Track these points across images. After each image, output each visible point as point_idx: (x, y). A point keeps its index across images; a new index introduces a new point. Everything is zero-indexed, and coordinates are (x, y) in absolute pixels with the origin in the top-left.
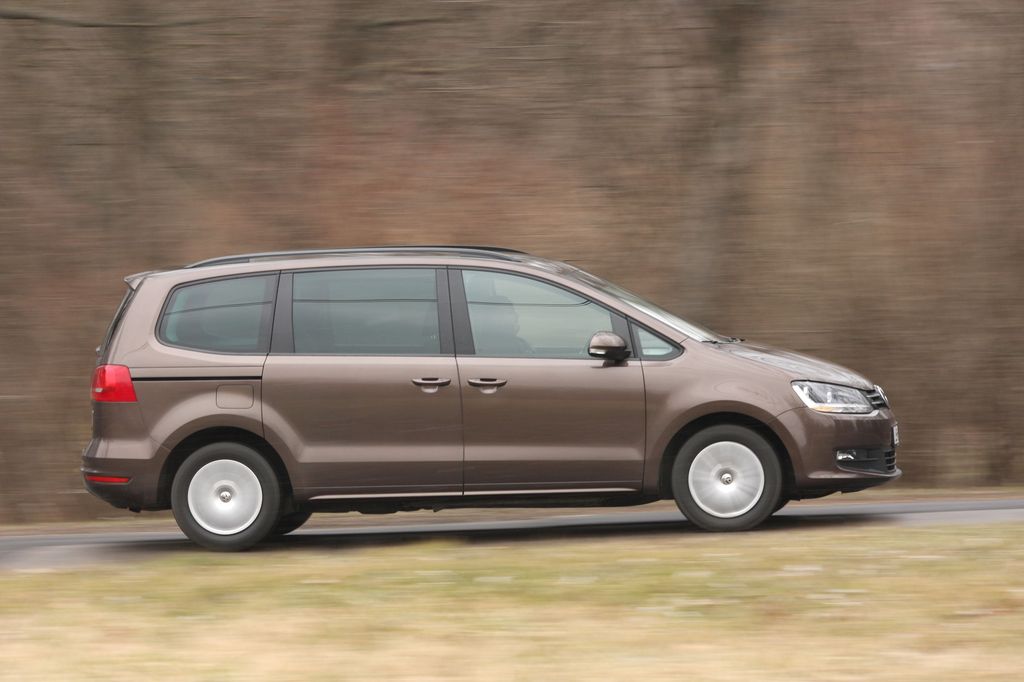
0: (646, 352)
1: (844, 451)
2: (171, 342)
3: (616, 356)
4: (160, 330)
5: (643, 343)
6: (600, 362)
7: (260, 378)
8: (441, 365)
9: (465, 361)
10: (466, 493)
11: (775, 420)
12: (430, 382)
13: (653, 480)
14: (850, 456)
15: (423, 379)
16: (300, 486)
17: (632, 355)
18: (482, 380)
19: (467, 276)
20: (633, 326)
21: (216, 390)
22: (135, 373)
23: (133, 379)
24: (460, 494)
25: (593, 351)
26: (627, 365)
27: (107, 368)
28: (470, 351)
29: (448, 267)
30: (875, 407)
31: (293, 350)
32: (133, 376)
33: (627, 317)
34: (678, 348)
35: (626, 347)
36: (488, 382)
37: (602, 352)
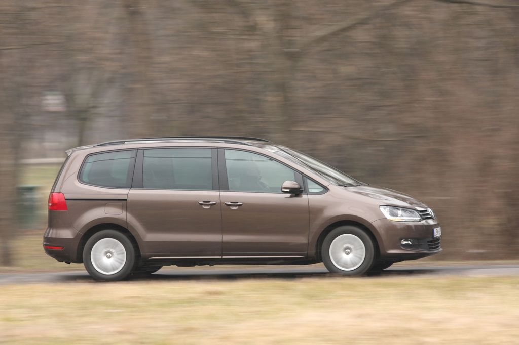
0: (310, 191)
1: (406, 240)
2: (84, 182)
3: (296, 192)
4: (80, 177)
5: (310, 186)
6: (289, 195)
7: (126, 200)
8: (212, 195)
9: (224, 194)
10: (223, 257)
11: (370, 224)
12: (206, 203)
13: (312, 252)
14: (409, 242)
15: (203, 202)
16: (144, 253)
17: (304, 192)
18: (231, 203)
19: (227, 152)
20: (305, 178)
21: (105, 205)
22: (67, 197)
23: (66, 200)
24: (221, 257)
25: (283, 190)
26: (302, 197)
27: (54, 194)
28: (226, 188)
29: (218, 148)
30: (424, 219)
31: (142, 186)
32: (66, 198)
33: (302, 173)
34: (326, 189)
35: (300, 188)
36: (234, 203)
37: (288, 190)
